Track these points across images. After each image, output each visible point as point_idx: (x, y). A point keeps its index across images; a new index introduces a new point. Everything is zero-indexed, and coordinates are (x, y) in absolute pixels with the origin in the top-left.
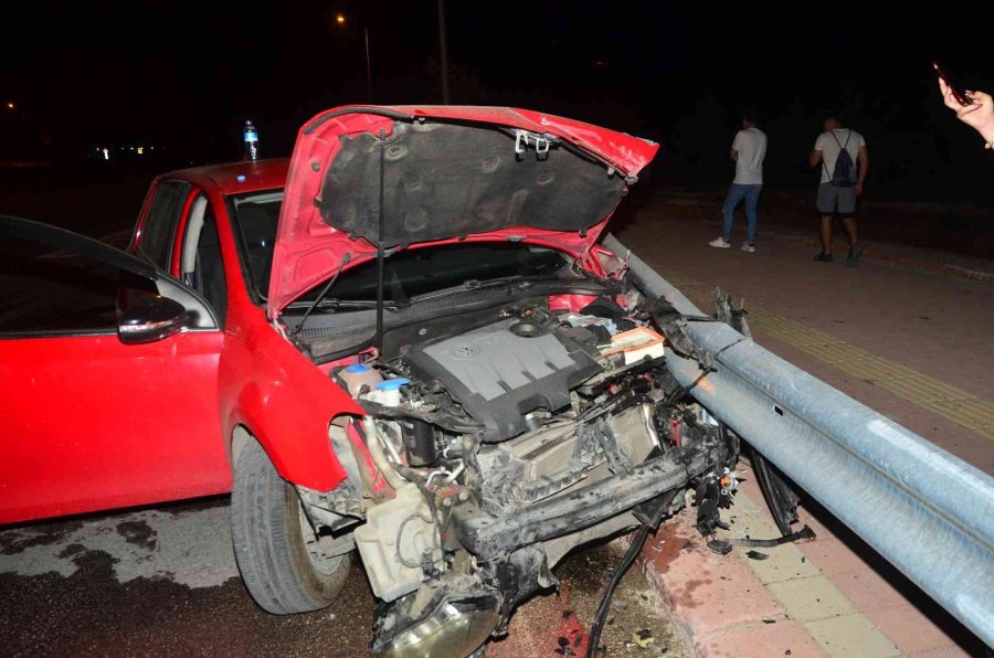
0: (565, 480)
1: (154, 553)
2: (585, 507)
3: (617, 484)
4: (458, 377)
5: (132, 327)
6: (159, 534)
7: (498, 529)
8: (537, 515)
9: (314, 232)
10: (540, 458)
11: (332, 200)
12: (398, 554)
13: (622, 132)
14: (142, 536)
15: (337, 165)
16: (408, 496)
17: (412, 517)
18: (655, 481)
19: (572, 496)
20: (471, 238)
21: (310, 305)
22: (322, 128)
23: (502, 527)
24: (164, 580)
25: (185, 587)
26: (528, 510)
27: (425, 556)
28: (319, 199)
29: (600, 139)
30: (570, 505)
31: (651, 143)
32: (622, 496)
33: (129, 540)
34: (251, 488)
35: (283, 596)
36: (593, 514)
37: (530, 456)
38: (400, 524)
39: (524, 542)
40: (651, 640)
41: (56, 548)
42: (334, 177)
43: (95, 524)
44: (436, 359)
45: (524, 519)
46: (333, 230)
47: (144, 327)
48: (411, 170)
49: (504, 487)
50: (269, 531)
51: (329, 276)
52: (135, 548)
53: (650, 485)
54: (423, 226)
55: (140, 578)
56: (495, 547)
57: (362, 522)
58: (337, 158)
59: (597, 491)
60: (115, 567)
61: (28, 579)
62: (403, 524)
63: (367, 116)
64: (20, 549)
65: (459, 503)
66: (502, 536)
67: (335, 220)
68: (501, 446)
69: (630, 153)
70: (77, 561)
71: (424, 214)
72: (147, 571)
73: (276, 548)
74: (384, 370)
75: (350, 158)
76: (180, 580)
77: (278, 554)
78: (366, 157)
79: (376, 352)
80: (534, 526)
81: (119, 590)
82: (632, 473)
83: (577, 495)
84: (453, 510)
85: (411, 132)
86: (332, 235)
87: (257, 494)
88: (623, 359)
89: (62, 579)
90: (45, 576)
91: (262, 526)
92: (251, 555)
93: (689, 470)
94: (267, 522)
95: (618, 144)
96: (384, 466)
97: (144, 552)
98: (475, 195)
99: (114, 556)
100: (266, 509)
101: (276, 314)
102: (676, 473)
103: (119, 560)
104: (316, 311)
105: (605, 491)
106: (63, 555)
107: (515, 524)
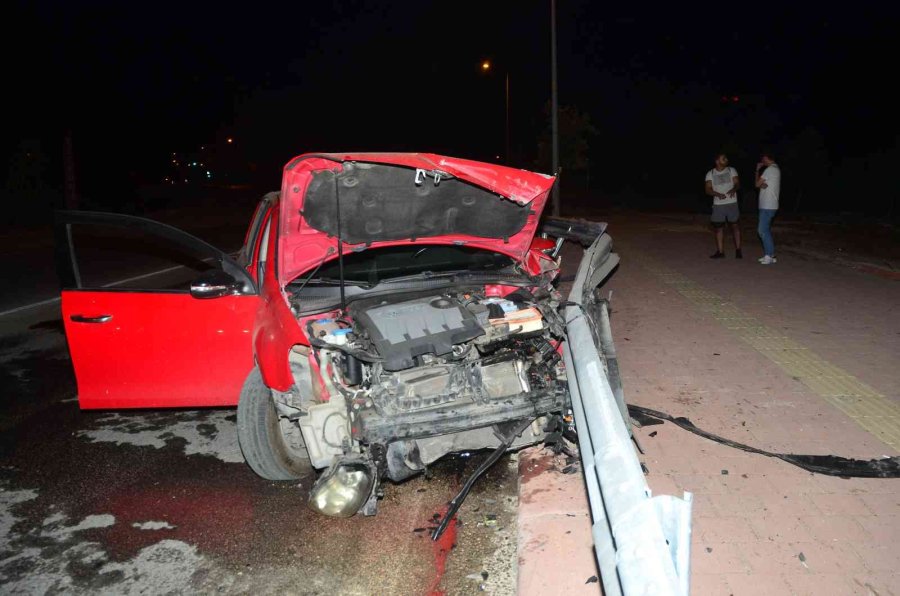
0: (435, 400)
1: (213, 442)
2: (444, 420)
3: (475, 409)
4: (381, 330)
5: (202, 288)
6: (220, 433)
7: (379, 424)
8: (409, 420)
9: (304, 232)
10: (418, 384)
11: (311, 211)
12: (324, 437)
13: (520, 168)
14: (209, 431)
15: (311, 189)
16: (337, 401)
17: (334, 414)
18: (504, 410)
19: (437, 411)
20: (420, 241)
21: (304, 281)
22: (298, 166)
23: (383, 422)
24: (212, 456)
25: (222, 461)
26: (404, 415)
27: (344, 441)
28: (302, 210)
29: (496, 174)
30: (434, 416)
31: (548, 177)
32: (476, 417)
33: (201, 434)
34: (251, 391)
35: (264, 463)
36: (451, 425)
37: (411, 382)
38: (325, 417)
39: (397, 436)
40: (494, 521)
41: (159, 433)
42: (310, 197)
43: (185, 423)
44: (372, 319)
45: (400, 420)
46: (316, 231)
47: (207, 289)
48: (365, 193)
49: (383, 396)
50: (256, 418)
51: (315, 265)
52: (203, 438)
53: (501, 412)
54: (380, 231)
55: (198, 454)
56: (376, 435)
57: (306, 414)
58: (311, 185)
59: (458, 411)
60: (186, 446)
61: (136, 447)
62: (327, 418)
63: (325, 161)
64: (138, 431)
65: (365, 408)
66: (381, 429)
67: (315, 225)
68: (395, 374)
69: (526, 183)
70: (167, 441)
71: (380, 223)
72: (204, 450)
73: (260, 428)
74: (341, 323)
75: (319, 185)
76: (220, 457)
77: (261, 435)
78: (331, 185)
79: (341, 313)
80: (405, 426)
81: (184, 458)
82: (487, 403)
83: (442, 410)
84: (360, 412)
85: (356, 170)
86: (314, 234)
87: (253, 395)
88: (508, 328)
89: (154, 449)
90: (146, 447)
91: (253, 414)
92: (246, 432)
93: (537, 408)
94: (256, 413)
95: (513, 177)
96: (328, 382)
97: (208, 440)
98: (415, 211)
99: (189, 440)
100: (257, 404)
101: (283, 286)
102: (522, 407)
103: (190, 443)
104: (308, 285)
105: (463, 411)
106: (161, 437)
107: (392, 423)
